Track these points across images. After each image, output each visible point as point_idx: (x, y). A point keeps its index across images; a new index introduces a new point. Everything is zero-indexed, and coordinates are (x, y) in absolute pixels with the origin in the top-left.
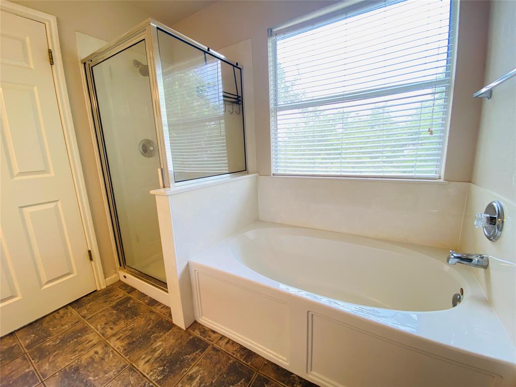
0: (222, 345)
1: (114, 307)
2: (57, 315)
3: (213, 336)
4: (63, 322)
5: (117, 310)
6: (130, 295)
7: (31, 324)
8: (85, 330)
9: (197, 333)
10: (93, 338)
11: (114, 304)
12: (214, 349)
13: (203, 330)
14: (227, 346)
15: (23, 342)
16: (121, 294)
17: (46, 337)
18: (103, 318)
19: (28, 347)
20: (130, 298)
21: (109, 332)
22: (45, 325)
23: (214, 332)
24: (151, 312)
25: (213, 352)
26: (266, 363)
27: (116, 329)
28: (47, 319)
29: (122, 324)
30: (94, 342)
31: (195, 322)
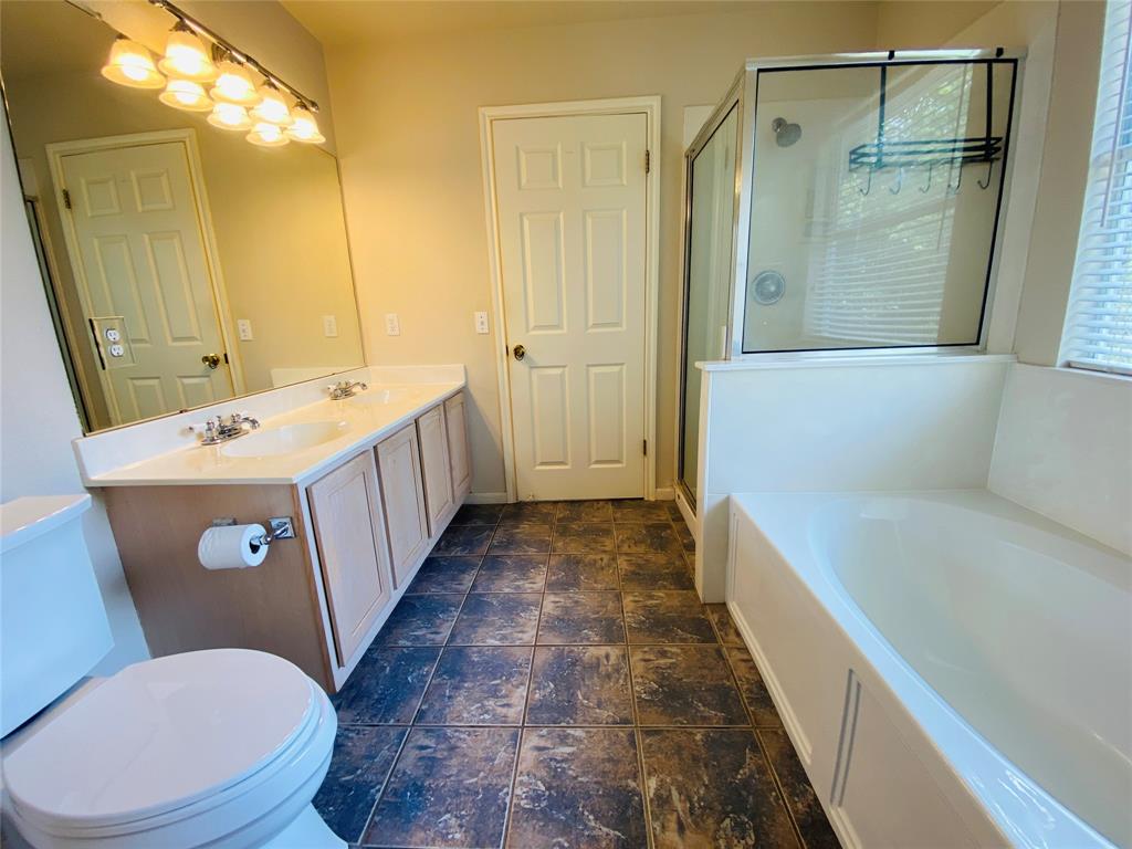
0: (734, 657)
1: (647, 527)
2: (595, 504)
3: (732, 637)
4: (596, 514)
5: (648, 531)
6: (672, 523)
7: (572, 502)
8: (607, 532)
9: (714, 618)
10: (609, 544)
11: (650, 523)
12: (718, 651)
13: (725, 621)
14: (739, 663)
15: (560, 513)
16: (665, 516)
17: (576, 520)
18: (630, 532)
19: (559, 520)
20: (670, 527)
21: (625, 548)
22: (582, 508)
23: (738, 634)
24: (681, 556)
25: (714, 653)
26: (780, 732)
27: (634, 549)
28: (587, 504)
29: (641, 549)
30: (606, 549)
31: (724, 604)
